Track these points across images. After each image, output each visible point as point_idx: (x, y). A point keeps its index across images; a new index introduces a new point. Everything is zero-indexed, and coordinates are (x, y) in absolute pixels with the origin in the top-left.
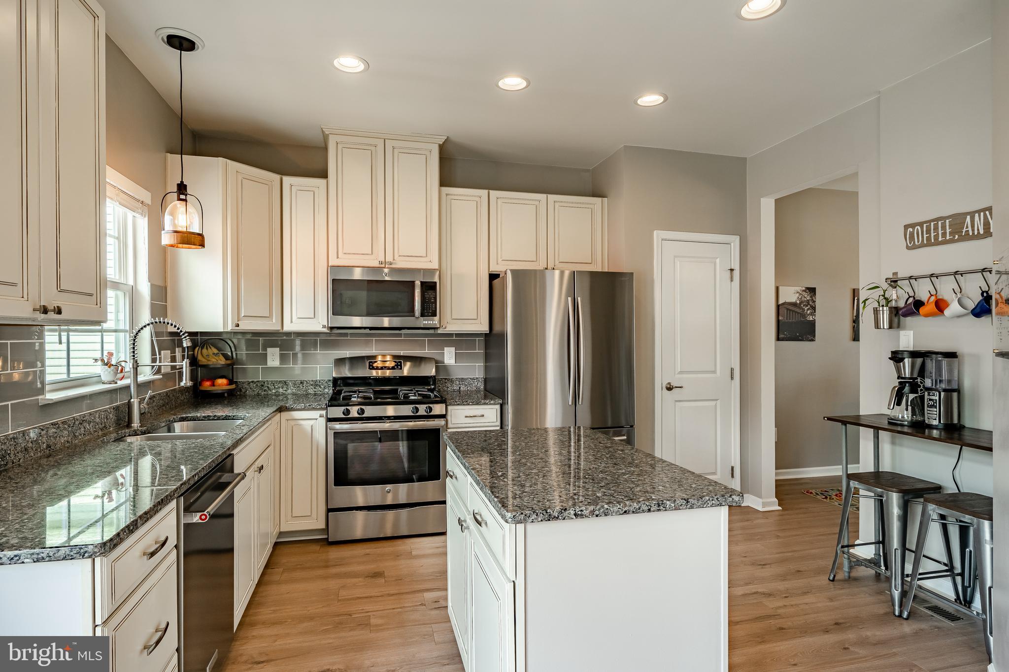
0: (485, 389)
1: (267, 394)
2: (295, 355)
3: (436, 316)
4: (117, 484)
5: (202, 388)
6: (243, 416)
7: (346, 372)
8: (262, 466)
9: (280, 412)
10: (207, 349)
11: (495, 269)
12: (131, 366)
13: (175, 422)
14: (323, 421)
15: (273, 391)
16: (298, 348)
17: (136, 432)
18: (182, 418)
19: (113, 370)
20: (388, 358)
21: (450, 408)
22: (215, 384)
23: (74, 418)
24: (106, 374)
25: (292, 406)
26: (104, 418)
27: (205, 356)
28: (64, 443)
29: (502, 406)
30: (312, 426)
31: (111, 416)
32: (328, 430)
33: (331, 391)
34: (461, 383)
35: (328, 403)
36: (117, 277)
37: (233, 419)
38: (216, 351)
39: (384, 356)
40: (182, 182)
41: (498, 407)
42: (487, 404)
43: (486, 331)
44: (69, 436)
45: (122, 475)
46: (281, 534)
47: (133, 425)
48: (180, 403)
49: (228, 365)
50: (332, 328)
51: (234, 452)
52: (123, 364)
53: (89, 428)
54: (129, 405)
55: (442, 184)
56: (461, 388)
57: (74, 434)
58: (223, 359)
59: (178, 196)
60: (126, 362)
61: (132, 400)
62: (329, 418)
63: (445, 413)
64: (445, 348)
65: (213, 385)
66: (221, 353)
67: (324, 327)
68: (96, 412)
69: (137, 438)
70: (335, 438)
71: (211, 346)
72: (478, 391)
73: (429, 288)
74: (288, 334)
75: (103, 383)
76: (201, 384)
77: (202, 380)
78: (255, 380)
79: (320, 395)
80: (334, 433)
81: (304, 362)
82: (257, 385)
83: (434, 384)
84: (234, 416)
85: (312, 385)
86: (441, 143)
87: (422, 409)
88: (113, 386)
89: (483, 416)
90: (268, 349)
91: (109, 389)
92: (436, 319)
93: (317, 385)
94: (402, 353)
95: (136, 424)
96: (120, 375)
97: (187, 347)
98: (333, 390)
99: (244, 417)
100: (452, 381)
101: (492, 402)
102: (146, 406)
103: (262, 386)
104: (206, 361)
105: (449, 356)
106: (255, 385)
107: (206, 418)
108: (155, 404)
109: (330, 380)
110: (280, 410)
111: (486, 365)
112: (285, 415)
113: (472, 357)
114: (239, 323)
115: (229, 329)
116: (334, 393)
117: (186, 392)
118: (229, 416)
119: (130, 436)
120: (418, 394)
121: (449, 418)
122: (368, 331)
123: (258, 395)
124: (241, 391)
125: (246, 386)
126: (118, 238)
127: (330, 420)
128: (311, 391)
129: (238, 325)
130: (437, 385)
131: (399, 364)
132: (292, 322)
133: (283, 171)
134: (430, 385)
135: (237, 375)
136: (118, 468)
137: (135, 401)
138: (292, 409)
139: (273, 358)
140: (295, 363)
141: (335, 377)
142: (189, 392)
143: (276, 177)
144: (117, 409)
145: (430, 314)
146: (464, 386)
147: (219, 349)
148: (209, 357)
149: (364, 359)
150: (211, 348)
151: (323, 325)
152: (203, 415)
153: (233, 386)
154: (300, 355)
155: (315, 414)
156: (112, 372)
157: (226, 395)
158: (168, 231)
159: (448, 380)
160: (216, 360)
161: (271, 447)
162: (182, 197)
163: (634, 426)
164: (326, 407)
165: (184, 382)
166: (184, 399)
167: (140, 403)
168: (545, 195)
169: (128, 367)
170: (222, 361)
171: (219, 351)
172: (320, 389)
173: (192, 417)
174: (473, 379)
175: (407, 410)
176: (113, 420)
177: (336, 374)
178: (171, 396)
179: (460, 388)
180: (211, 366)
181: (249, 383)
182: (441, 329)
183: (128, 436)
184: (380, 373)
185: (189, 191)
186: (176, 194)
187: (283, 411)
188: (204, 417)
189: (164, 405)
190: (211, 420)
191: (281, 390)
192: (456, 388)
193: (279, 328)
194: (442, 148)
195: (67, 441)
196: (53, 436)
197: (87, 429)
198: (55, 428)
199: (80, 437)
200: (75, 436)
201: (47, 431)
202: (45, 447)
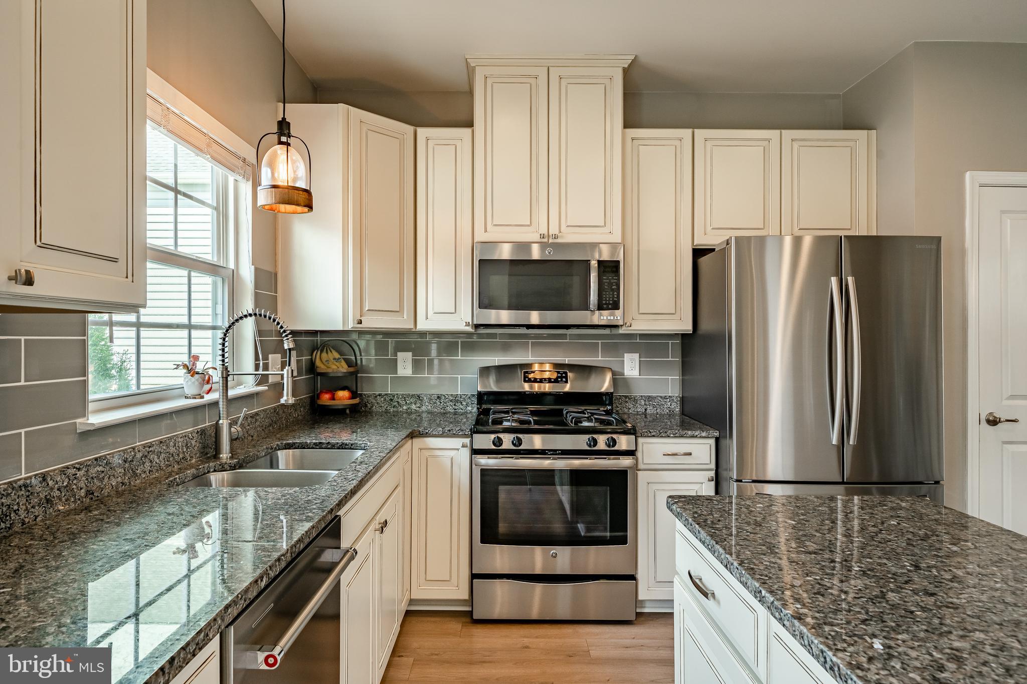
0: (683, 413)
1: (397, 412)
2: (431, 362)
3: (618, 309)
4: (203, 536)
5: (320, 402)
6: (363, 445)
7: (493, 385)
8: (386, 521)
9: (412, 438)
10: (327, 353)
11: (703, 241)
12: (220, 375)
13: (279, 449)
14: (466, 452)
15: (405, 408)
16: (434, 353)
17: (223, 467)
18: (288, 444)
19: (197, 380)
20: (547, 367)
21: (640, 440)
22: (335, 397)
23: (133, 448)
24: (190, 385)
25: (427, 431)
26: (182, 446)
27: (324, 361)
28: (117, 487)
29: (717, 440)
30: (452, 459)
31: (193, 442)
32: (474, 466)
33: (475, 410)
34: (647, 403)
35: (474, 428)
36: (215, 259)
37: (351, 449)
38: (337, 355)
39: (541, 364)
40: (284, 119)
41: (712, 442)
42: (696, 437)
43: (688, 330)
44: (125, 474)
45: (207, 522)
46: (412, 602)
47: (221, 456)
48: (293, 421)
49: (351, 373)
50: (477, 326)
51: (341, 513)
52: (211, 372)
53: (158, 461)
54: (217, 428)
55: (627, 125)
56: (648, 411)
57: (134, 472)
58: (346, 366)
59: (279, 139)
60: (216, 369)
61: (221, 422)
62: (475, 450)
63: (635, 449)
64: (625, 354)
65: (333, 398)
66: (343, 358)
67: (467, 324)
68: (170, 439)
69: (223, 475)
70: (482, 475)
71: (332, 350)
72: (671, 415)
73: (610, 269)
74: (423, 334)
75: (186, 397)
76: (318, 397)
77: (321, 392)
78: (383, 393)
79: (462, 415)
80: (481, 469)
81: (441, 372)
82: (385, 400)
83: (611, 404)
84: (352, 445)
85: (451, 401)
86: (626, 66)
87: (602, 442)
88: (198, 401)
89: (690, 454)
90: (399, 354)
91: (195, 405)
92: (618, 313)
93: (457, 401)
94: (567, 361)
95: (225, 455)
96: (207, 387)
97: (290, 350)
98: (478, 408)
99: (365, 446)
100: (635, 400)
101: (704, 434)
102: (239, 429)
103: (391, 400)
104: (326, 368)
105: (631, 366)
106: (382, 399)
107: (317, 446)
108: (258, 423)
109: (474, 395)
110: (412, 436)
111: (683, 380)
112: (418, 442)
113: (664, 367)
114: (362, 319)
115: (350, 327)
116: (480, 414)
117: (301, 407)
118: (346, 445)
119: (215, 471)
120: (595, 419)
121: (639, 454)
122: (523, 331)
123: (386, 413)
124: (366, 406)
125: (372, 400)
126: (216, 209)
127: (475, 452)
128: (450, 409)
129: (360, 322)
130: (614, 405)
131: (564, 375)
132: (427, 318)
133: (417, 122)
134: (606, 405)
135: (362, 386)
136: (202, 513)
137: (224, 423)
138: (427, 435)
139: (405, 365)
140: (431, 371)
141: (480, 391)
142: (305, 407)
143: (410, 129)
144: (202, 432)
145: (610, 306)
146: (651, 408)
147: (341, 353)
148: (328, 364)
149: (517, 367)
150: (331, 352)
151: (466, 322)
152: (314, 441)
153: (357, 401)
154: (436, 362)
155: (457, 442)
156: (197, 383)
157: (348, 411)
158: (264, 186)
159: (629, 399)
160: (336, 367)
161: (400, 489)
162: (284, 139)
163: (941, 482)
164: (471, 434)
165: (285, 398)
166: (298, 416)
167: (231, 425)
168: (778, 132)
169: (216, 376)
170: (343, 368)
171: (341, 356)
172: (462, 407)
173: (300, 443)
174: (665, 398)
175: (580, 442)
176: (196, 448)
177: (481, 387)
178: (281, 412)
179: (646, 410)
180: (331, 375)
181: (376, 397)
182: (624, 328)
183: (212, 472)
184: (536, 387)
185: (292, 132)
186: (276, 136)
187: (415, 437)
188: (315, 444)
189: (270, 425)
190: (323, 448)
191: (413, 407)
192: (641, 410)
193: (412, 326)
194: (626, 72)
195: (122, 483)
196: (97, 477)
197: (154, 463)
198: (100, 466)
199: (144, 476)
200: (135, 475)
201: (88, 470)
202: (83, 494)
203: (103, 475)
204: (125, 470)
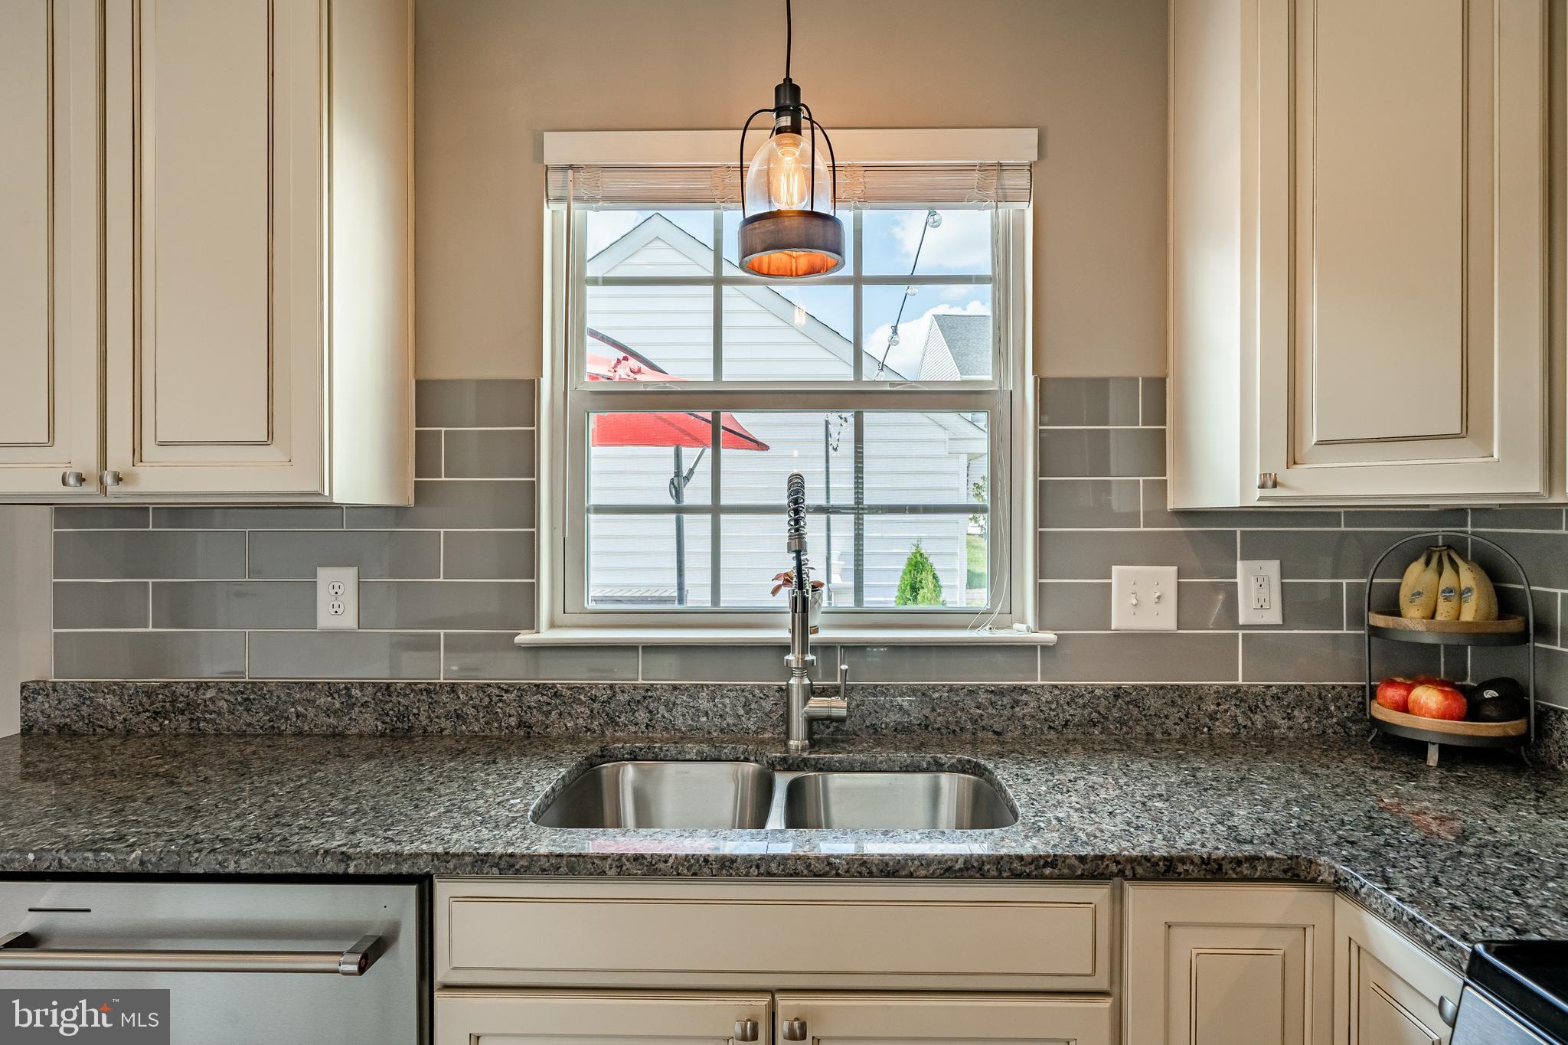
5: (1377, 712)
22: (1409, 702)
23: (611, 686)
44: (592, 717)
65: (1405, 707)
71: (1461, 563)
76: (1374, 695)
150: (1455, 568)
162: (784, 121)
195: (586, 727)
196: (539, 709)
197: (659, 716)
198: (543, 695)
199: (633, 729)
200: (612, 721)
201: (522, 695)
202: (513, 723)
203: (549, 708)
204: (592, 712)
